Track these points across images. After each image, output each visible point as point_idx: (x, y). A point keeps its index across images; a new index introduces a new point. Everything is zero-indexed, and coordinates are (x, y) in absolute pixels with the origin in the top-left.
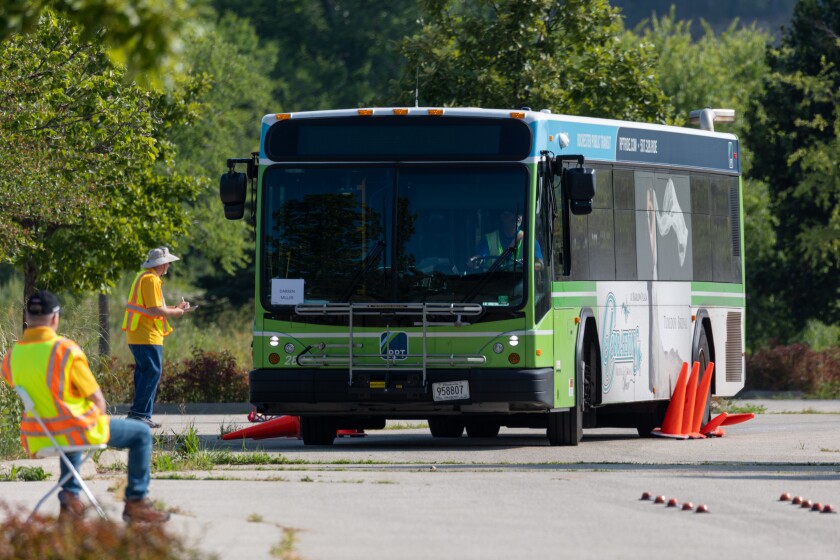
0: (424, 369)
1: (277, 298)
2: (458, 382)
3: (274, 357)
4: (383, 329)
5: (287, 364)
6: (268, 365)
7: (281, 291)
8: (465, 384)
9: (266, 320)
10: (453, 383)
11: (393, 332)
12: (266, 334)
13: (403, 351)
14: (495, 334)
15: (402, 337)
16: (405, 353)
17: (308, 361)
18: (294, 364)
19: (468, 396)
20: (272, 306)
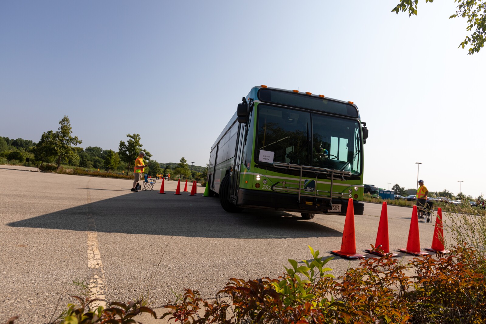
0: (331, 198)
1: (261, 159)
2: (338, 205)
3: (258, 185)
4: (305, 178)
5: (263, 189)
6: (254, 188)
7: (264, 156)
8: (340, 206)
9: (255, 168)
10: (336, 205)
11: (310, 180)
12: (255, 174)
13: (313, 188)
14: (349, 185)
15: (313, 182)
16: (314, 189)
17: (278, 189)
18: (270, 189)
19: (340, 211)
20: (259, 162)
